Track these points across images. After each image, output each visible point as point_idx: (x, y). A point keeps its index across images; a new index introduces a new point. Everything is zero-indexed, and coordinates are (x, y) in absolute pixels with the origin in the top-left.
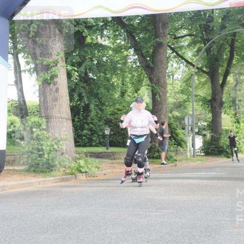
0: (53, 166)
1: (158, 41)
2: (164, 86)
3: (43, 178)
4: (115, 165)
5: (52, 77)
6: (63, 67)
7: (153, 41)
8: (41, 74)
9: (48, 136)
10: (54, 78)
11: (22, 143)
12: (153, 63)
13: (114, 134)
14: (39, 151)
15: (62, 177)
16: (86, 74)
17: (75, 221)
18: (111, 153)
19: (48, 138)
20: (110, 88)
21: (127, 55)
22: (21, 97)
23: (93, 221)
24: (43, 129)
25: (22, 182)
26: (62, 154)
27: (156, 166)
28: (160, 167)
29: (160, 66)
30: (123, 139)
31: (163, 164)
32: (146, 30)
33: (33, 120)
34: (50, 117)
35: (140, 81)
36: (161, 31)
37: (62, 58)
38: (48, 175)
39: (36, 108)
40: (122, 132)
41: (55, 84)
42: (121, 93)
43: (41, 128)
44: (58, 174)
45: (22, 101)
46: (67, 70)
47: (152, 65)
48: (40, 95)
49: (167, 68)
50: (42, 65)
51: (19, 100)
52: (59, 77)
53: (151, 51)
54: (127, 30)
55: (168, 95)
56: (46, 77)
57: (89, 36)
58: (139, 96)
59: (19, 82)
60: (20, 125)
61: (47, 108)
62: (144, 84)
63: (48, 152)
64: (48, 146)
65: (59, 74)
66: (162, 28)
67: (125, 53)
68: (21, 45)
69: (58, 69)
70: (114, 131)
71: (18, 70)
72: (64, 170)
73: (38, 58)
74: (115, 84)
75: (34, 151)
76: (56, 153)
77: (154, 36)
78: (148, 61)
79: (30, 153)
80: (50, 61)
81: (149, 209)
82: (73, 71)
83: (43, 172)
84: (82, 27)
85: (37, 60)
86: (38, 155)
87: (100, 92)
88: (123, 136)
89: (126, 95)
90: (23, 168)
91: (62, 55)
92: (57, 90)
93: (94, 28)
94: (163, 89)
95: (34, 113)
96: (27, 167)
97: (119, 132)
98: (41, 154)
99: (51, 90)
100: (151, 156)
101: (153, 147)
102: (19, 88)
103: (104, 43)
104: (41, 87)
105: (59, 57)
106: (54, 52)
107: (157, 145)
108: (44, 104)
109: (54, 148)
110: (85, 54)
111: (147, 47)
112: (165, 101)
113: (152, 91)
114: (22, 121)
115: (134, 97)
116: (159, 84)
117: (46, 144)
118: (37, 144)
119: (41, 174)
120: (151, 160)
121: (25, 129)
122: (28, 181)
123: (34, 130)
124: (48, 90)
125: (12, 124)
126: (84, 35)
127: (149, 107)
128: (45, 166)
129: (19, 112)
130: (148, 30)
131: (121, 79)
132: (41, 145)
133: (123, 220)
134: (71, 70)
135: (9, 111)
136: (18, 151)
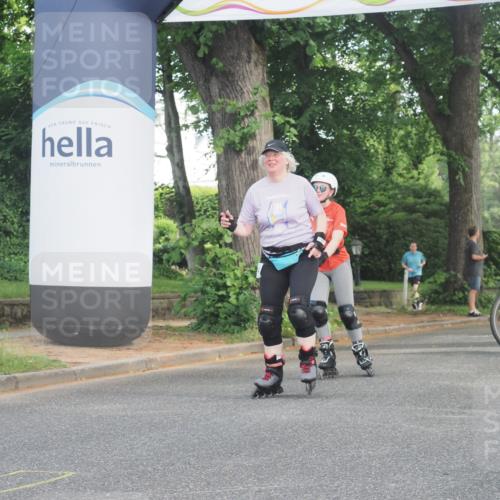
0: (247, 320)
1: (460, 62)
3: (227, 343)
4: (373, 316)
5: (245, 139)
6: (266, 117)
7: (451, 62)
8: (223, 132)
9: (236, 259)
10: (247, 141)
11: (184, 272)
12: (449, 107)
13: (371, 254)
14: (218, 289)
16: (313, 131)
17: (296, 431)
18: (366, 292)
19: (236, 263)
20: (361, 160)
21: (398, 92)
22: (180, 179)
23: (332, 432)
24: (226, 245)
25: (186, 352)
27: (458, 319)
28: (466, 322)
29: (464, 114)
30: (389, 263)
31: (473, 315)
32: (434, 40)
33: (205, 225)
35: (422, 145)
36: (467, 41)
37: (264, 99)
38: (237, 338)
39: (210, 200)
40: (388, 250)
41: (250, 152)
42: (384, 170)
43: (221, 242)
45: (181, 188)
46: (275, 123)
47: (448, 112)
48: (219, 174)
49: (480, 115)
50: (224, 114)
51: (176, 186)
52: (258, 137)
53: (446, 82)
54: (396, 40)
55: (482, 173)
56: (231, 138)
57: (319, 55)
58: (421, 176)
59: (175, 150)
60: (178, 237)
61: (235, 201)
62: (431, 150)
63: (237, 290)
64: (236, 278)
65: (257, 132)
66: (470, 35)
67: (393, 87)
68: (179, 75)
69: (255, 123)
70: (370, 248)
71: (173, 125)
73: (215, 99)
74: (372, 151)
75: (208, 289)
76: (252, 292)
77: (452, 52)
78: (439, 102)
79: (199, 294)
80: (240, 105)
81: (445, 407)
82: (288, 126)
83: (227, 331)
84: (304, 35)
85: (213, 103)
86: (216, 298)
87: (341, 167)
88: (390, 258)
89: (394, 173)
90: (185, 323)
91: (264, 92)
92: (255, 165)
93: (329, 36)
95: (206, 211)
96: (194, 321)
97: (379, 250)
98: (222, 296)
99: (243, 164)
100: (448, 299)
101: (452, 279)
102: (177, 160)
103: (347, 67)
104: (222, 159)
105: (258, 97)
106: (248, 87)
107: (460, 276)
108: (228, 193)
109: (249, 284)
110: (311, 91)
111: (438, 73)
112: (476, 186)
113: (449, 164)
114: (183, 229)
115: (412, 178)
116: (462, 150)
117: (232, 274)
118: (215, 274)
119: (223, 337)
120: (448, 307)
121: (189, 244)
122: (197, 351)
123: (208, 246)
124: (236, 165)
125: (162, 234)
126: (308, 51)
127: (442, 197)
128: (231, 320)
129: (176, 211)
130: (440, 39)
131: (383, 141)
132: (223, 276)
133: (394, 429)
134: (284, 124)
135: (156, 208)
136: (176, 290)
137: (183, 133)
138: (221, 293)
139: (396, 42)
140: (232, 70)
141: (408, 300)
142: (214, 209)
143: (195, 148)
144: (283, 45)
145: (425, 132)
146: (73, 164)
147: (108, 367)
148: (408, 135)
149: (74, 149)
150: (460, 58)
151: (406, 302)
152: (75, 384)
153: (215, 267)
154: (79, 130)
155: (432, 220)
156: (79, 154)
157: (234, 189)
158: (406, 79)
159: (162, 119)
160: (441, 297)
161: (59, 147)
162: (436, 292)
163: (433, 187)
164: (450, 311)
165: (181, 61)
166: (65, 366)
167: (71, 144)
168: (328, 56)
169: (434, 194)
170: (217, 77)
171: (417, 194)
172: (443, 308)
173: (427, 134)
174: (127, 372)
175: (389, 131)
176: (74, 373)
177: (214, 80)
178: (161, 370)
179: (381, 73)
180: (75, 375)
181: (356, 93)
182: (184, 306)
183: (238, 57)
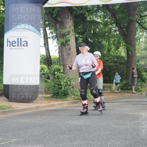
0: (67, 95)
1: (130, 19)
2: (134, 46)
3: (61, 101)
5: (67, 41)
6: (73, 35)
7: (127, 19)
8: (60, 39)
10: (67, 42)
11: (49, 81)
12: (127, 32)
14: (59, 86)
15: (73, 101)
16: (87, 39)
17: (82, 127)
19: (64, 78)
20: (101, 48)
21: (112, 28)
22: (48, 53)
23: (92, 128)
24: (61, 73)
26: (73, 87)
27: (129, 94)
28: (131, 95)
29: (131, 34)
30: (109, 78)
31: (134, 93)
32: (123, 12)
33: (55, 67)
34: (65, 65)
35: (119, 43)
36: (132, 13)
37: (72, 30)
38: (64, 100)
39: (56, 59)
41: (68, 45)
42: (108, 50)
43: (60, 72)
44: (70, 99)
45: (48, 56)
46: (76, 37)
47: (126, 33)
48: (59, 52)
49: (136, 34)
50: (61, 34)
51: (47, 55)
52: (71, 41)
53: (126, 25)
54: (111, 12)
55: (136, 51)
56: (63, 41)
57: (88, 17)
58: (119, 52)
59: (46, 45)
60: (47, 70)
61: (64, 60)
62: (122, 45)
63: (65, 86)
64: (64, 82)
65: (70, 39)
66: (133, 11)
67: (110, 26)
68: (47, 22)
69: (70, 37)
71: (46, 37)
72: (74, 97)
73: (58, 30)
74: (104, 45)
75: (56, 85)
76: (69, 86)
77: (128, 16)
78: (124, 31)
79: (53, 87)
80: (65, 31)
81: (126, 120)
82: (79, 38)
83: (61, 98)
84: (84, 11)
85: (58, 31)
86: (58, 88)
88: (109, 76)
89: (111, 51)
90: (49, 95)
91: (72, 27)
92: (70, 49)
93: (92, 11)
94: (133, 48)
95: (55, 63)
96: (52, 95)
97: (106, 74)
99: (66, 49)
100: (126, 88)
101: (128, 83)
102: (47, 48)
103: (97, 20)
104: (60, 47)
105: (71, 29)
106: (68, 26)
107: (130, 82)
108: (62, 57)
109: (68, 84)
110: (86, 27)
111: (124, 22)
112: (135, 55)
113: (127, 49)
114: (49, 68)
115: (116, 53)
116: (131, 45)
117: (63, 81)
118: (58, 81)
119: (60, 99)
120: (126, 91)
121: (50, 72)
122: (53, 104)
123: (56, 73)
124: (64, 49)
125: (42, 69)
126: (85, 16)
127: (125, 59)
128: (63, 94)
129: (46, 62)
130: (124, 12)
131: (107, 42)
132: (60, 82)
133: (110, 126)
134: (78, 37)
135: (41, 62)
136: (46, 86)
137: (49, 40)
138: (60, 87)
139: (111, 13)
140: (63, 21)
141: (115, 89)
142: (58, 62)
143: (52, 44)
144: (78, 14)
145: (120, 39)
146: (16, 49)
147: (26, 108)
148: (115, 40)
149: (16, 44)
150: (130, 18)
151: (114, 89)
152: (16, 113)
153: (58, 79)
154: (18, 39)
155: (122, 65)
156: (18, 46)
157: (64, 56)
158: (114, 24)
159: (42, 35)
160: (124, 88)
161: (12, 44)
162: (123, 86)
163: (122, 55)
164: (127, 92)
165: (48, 18)
166: (14, 108)
167: (15, 43)
168: (91, 17)
169: (122, 58)
170: (59, 23)
171: (117, 58)
172: (125, 91)
173: (120, 40)
174: (32, 110)
175: (109, 39)
176: (16, 110)
177: (58, 24)
178: (42, 109)
179: (107, 22)
180: (17, 111)
181: (99, 28)
182: (49, 91)
183: (65, 17)
